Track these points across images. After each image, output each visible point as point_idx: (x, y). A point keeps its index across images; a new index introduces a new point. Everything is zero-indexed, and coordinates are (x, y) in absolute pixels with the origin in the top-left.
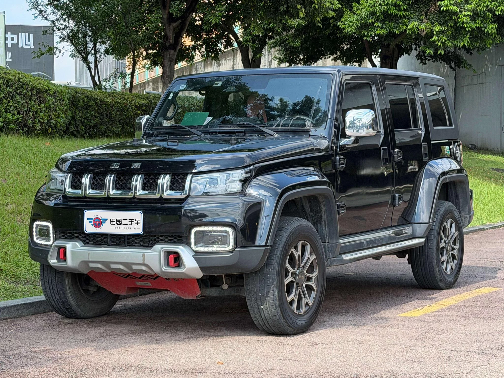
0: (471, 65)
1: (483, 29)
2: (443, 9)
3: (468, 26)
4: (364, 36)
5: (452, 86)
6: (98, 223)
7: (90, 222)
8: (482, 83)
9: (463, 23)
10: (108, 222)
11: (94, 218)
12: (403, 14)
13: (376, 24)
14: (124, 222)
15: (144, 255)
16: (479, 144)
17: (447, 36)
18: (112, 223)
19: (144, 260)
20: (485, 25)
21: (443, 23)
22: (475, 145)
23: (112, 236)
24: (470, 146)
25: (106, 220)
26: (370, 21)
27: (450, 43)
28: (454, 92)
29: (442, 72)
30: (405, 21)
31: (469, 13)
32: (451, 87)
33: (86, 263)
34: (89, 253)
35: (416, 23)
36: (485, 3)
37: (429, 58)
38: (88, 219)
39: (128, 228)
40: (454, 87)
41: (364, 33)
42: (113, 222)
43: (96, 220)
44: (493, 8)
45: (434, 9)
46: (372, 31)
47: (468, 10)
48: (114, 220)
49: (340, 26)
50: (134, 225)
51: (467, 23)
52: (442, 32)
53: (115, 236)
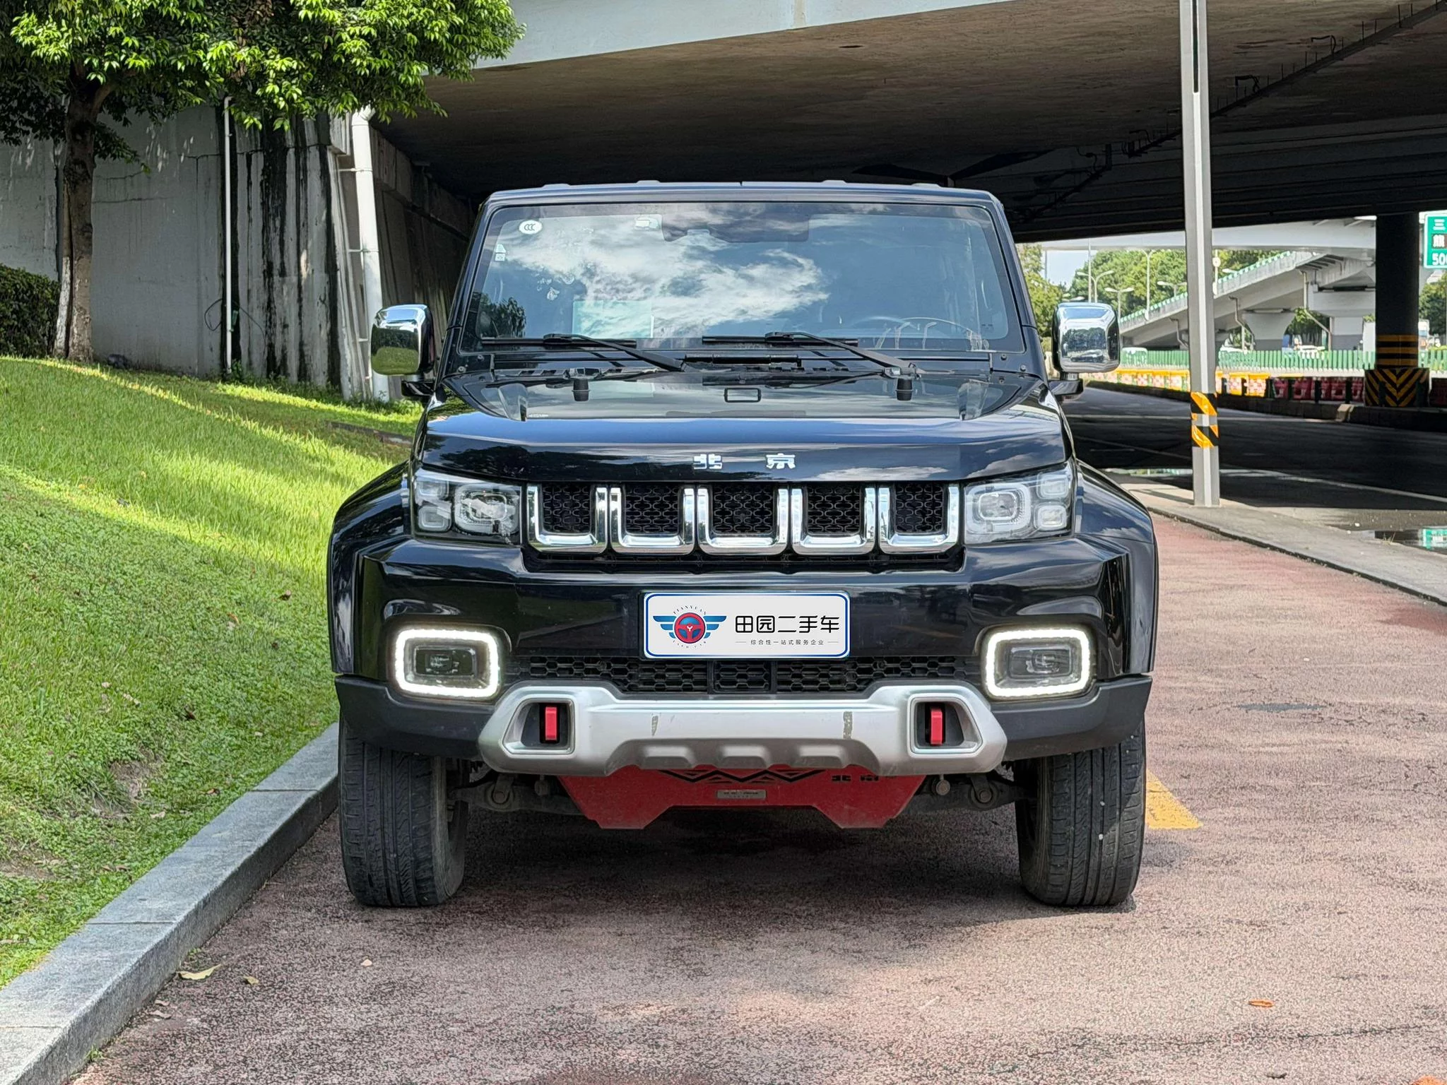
0: (135, 153)
1: (394, 73)
2: (306, 16)
3: (365, 63)
4: (90, 68)
5: (51, 202)
6: (692, 629)
7: (664, 627)
8: (140, 199)
9: (351, 56)
10: (728, 626)
11: (678, 615)
12: (196, 20)
13: (126, 40)
14: (780, 624)
15: (848, 716)
16: (135, 355)
17: (302, 85)
18: (740, 628)
19: (848, 729)
20: (399, 65)
21: (292, 49)
22: (124, 358)
23: (723, 666)
24: (113, 360)
25: (723, 618)
26: (112, 31)
27: (307, 103)
28: (54, 219)
29: (20, 162)
30: (202, 37)
31: (366, 30)
32: (48, 205)
33: (634, 747)
34: (656, 718)
35: (231, 45)
36: (405, 7)
37: (25, 128)
38: (657, 618)
39: (798, 642)
40: (54, 204)
41: (90, 62)
42: (743, 624)
43: (685, 621)
44: (422, 21)
45: (262, 12)
46: (112, 58)
47: (362, 23)
48: (748, 620)
49: (21, 39)
50: (817, 633)
51: (358, 55)
52: (289, 74)
53: (733, 666)
